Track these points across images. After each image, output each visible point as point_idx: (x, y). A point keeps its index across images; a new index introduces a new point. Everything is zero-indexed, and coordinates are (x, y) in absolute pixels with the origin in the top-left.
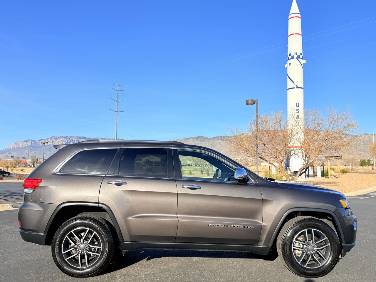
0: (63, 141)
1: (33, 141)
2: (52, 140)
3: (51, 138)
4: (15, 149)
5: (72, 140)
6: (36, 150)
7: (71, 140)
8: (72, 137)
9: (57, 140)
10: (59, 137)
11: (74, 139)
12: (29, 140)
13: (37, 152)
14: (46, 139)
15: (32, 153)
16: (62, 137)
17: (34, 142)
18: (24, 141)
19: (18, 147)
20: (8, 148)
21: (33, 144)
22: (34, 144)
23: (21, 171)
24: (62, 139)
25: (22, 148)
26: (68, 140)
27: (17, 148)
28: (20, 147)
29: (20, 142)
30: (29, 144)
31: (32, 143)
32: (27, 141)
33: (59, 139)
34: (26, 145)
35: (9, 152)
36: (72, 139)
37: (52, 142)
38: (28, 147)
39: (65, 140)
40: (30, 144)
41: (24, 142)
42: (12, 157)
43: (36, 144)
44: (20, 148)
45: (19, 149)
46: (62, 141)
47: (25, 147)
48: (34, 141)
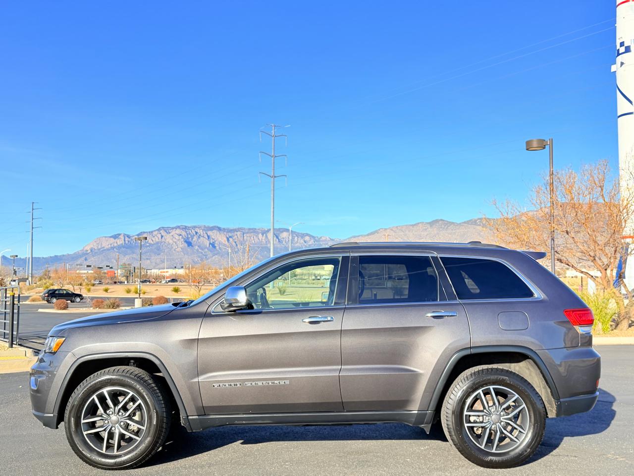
0: (181, 235)
1: (128, 237)
2: (160, 233)
3: (159, 230)
4: (96, 251)
5: (196, 233)
6: (133, 253)
7: (194, 233)
8: (195, 227)
9: (170, 233)
10: (173, 228)
11: (199, 230)
12: (120, 235)
13: (134, 256)
14: (150, 232)
15: (126, 259)
16: (178, 227)
17: (129, 238)
18: (110, 237)
19: (100, 247)
20: (83, 250)
21: (127, 242)
22: (129, 241)
23: (105, 292)
24: (178, 231)
25: (108, 250)
26: (188, 233)
27: (99, 249)
28: (103, 247)
29: (104, 238)
30: (120, 242)
31: (125, 240)
32: (116, 237)
33: (173, 232)
34: (115, 245)
35: (84, 257)
36: (196, 230)
37: (160, 237)
38: (119, 247)
39: (184, 233)
40: (121, 243)
41: (112, 239)
42: (88, 266)
43: (132, 242)
44: (105, 250)
45: (102, 251)
46: (178, 234)
47: (113, 248)
48: (129, 236)
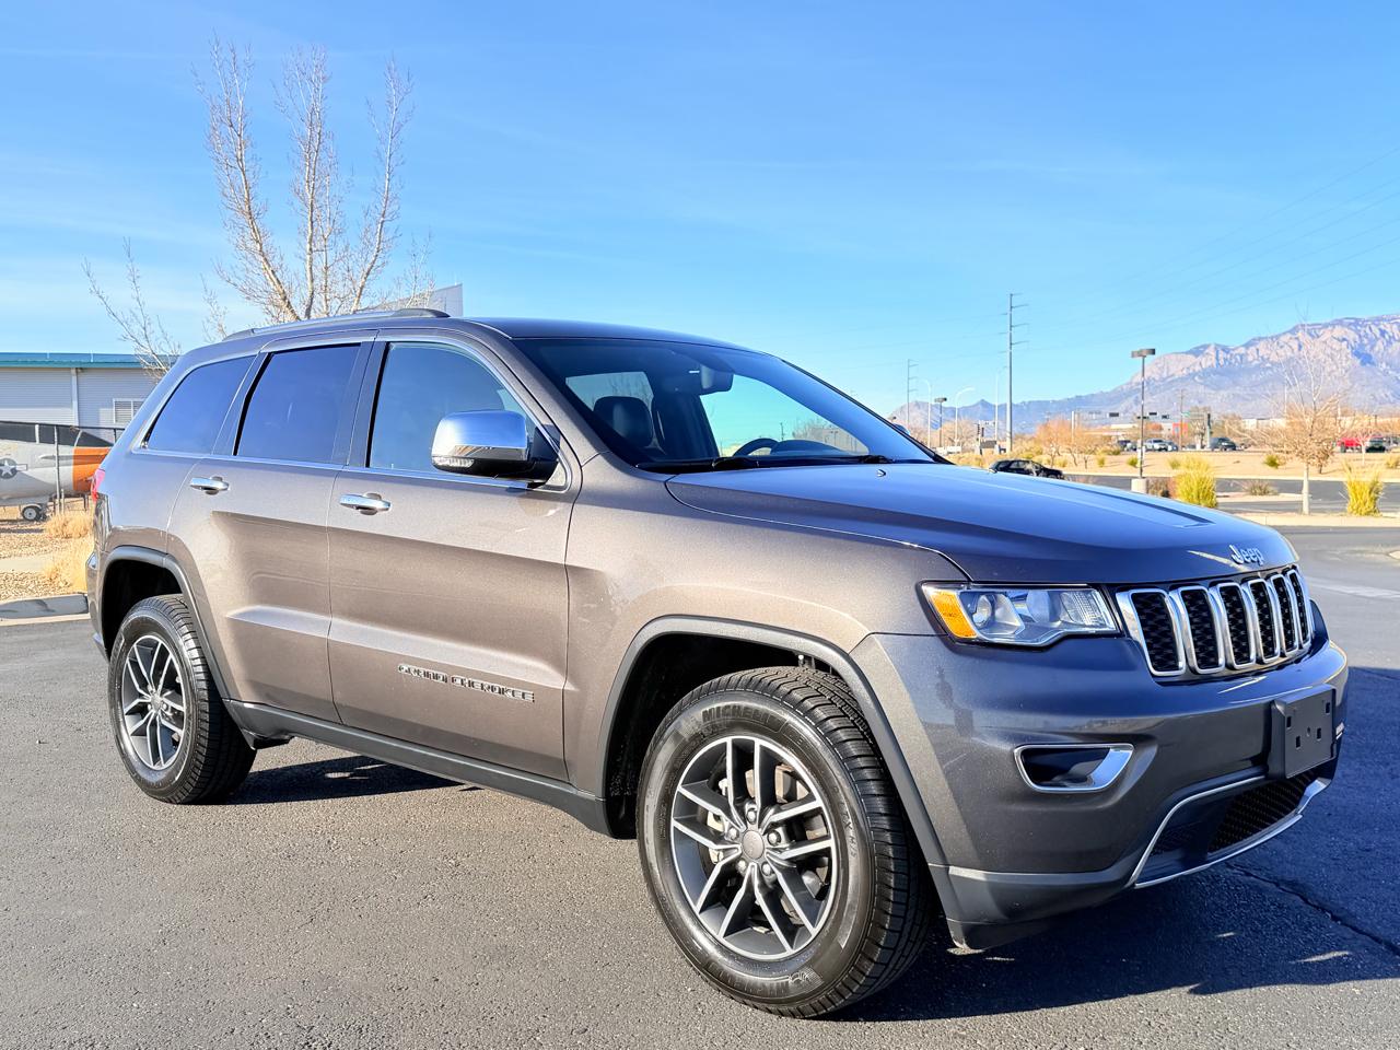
0: (1344, 340)
1: (1223, 350)
2: (1297, 338)
3: (1294, 331)
4: (1156, 384)
5: (1383, 333)
6: (1236, 384)
7: (1378, 333)
8: (1380, 319)
9: (1318, 337)
10: (1326, 326)
11: (1388, 326)
12: (1206, 347)
13: (1238, 390)
14: (1272, 338)
15: (1219, 398)
16: (1340, 322)
17: (1228, 353)
18: (1187, 353)
19: (1165, 375)
20: (1131, 383)
21: (1222, 362)
22: (1225, 360)
23: (1130, 467)
24: (1339, 332)
25: (1182, 379)
26: (1362, 334)
27: (1164, 380)
28: (1173, 375)
29: (1174, 357)
30: (1208, 361)
31: (1217, 358)
32: (1197, 352)
33: (1326, 335)
34: (1198, 368)
35: (1133, 397)
36: (1382, 327)
37: (1296, 347)
38: (1205, 374)
39: (1352, 335)
40: (1209, 363)
41: (1190, 357)
42: (1112, 415)
43: (1233, 361)
44: (1176, 380)
45: (1170, 382)
46: (1338, 340)
47: (1192, 376)
48: (1226, 350)
